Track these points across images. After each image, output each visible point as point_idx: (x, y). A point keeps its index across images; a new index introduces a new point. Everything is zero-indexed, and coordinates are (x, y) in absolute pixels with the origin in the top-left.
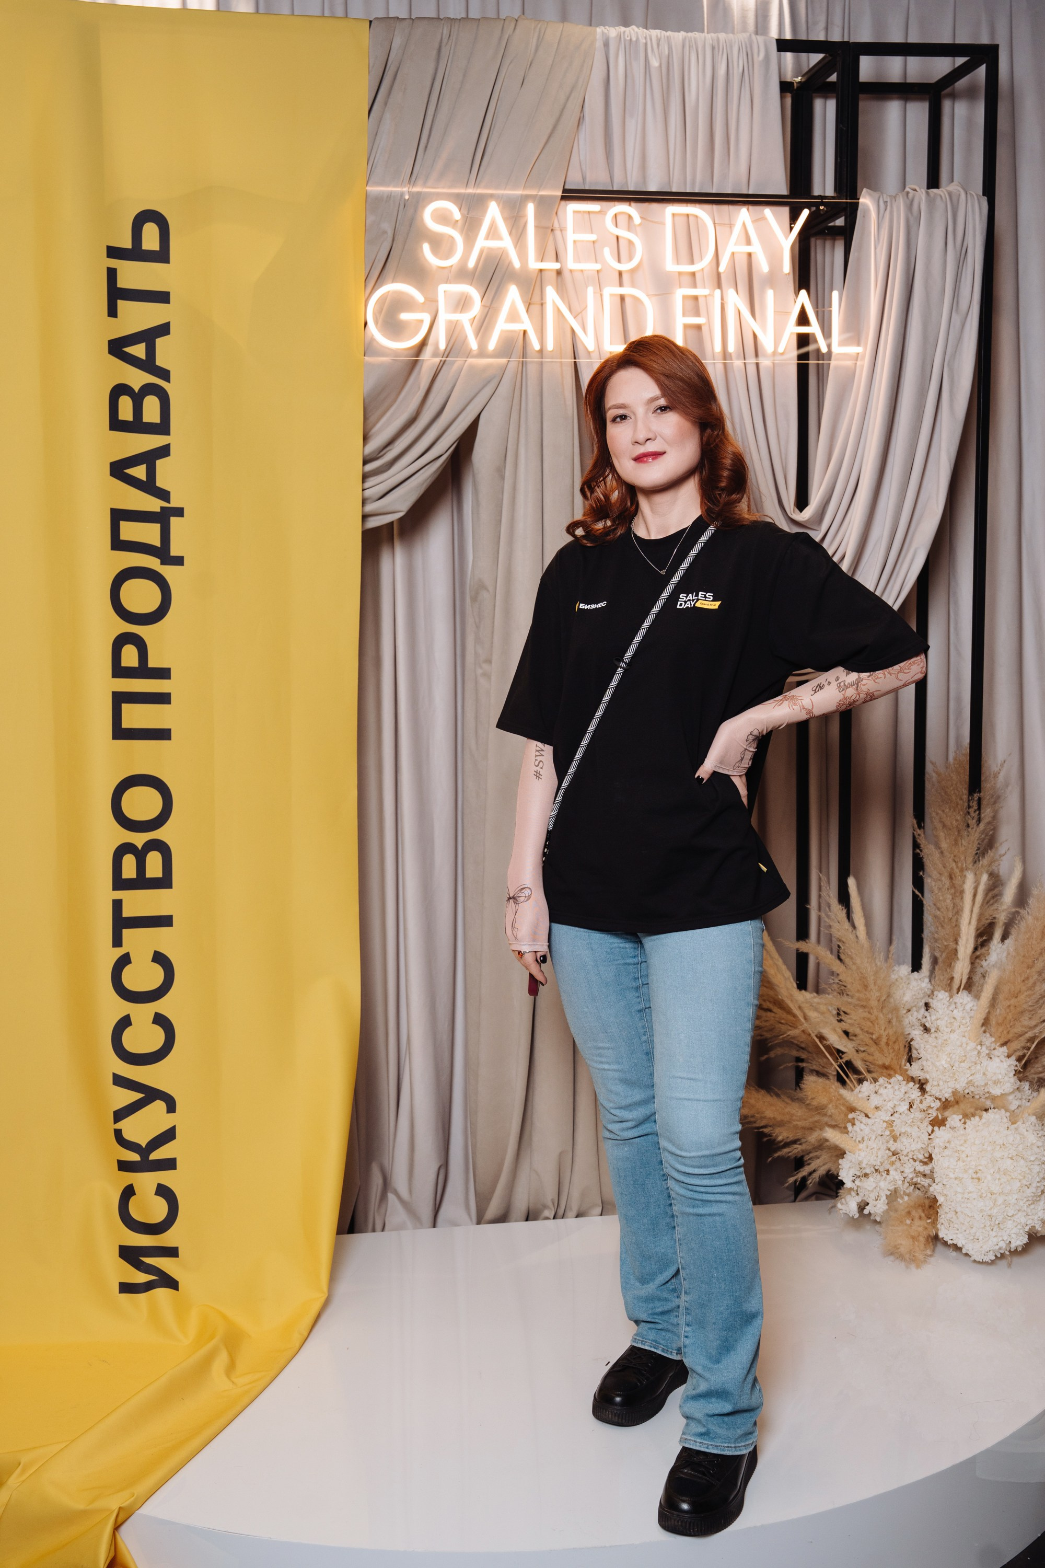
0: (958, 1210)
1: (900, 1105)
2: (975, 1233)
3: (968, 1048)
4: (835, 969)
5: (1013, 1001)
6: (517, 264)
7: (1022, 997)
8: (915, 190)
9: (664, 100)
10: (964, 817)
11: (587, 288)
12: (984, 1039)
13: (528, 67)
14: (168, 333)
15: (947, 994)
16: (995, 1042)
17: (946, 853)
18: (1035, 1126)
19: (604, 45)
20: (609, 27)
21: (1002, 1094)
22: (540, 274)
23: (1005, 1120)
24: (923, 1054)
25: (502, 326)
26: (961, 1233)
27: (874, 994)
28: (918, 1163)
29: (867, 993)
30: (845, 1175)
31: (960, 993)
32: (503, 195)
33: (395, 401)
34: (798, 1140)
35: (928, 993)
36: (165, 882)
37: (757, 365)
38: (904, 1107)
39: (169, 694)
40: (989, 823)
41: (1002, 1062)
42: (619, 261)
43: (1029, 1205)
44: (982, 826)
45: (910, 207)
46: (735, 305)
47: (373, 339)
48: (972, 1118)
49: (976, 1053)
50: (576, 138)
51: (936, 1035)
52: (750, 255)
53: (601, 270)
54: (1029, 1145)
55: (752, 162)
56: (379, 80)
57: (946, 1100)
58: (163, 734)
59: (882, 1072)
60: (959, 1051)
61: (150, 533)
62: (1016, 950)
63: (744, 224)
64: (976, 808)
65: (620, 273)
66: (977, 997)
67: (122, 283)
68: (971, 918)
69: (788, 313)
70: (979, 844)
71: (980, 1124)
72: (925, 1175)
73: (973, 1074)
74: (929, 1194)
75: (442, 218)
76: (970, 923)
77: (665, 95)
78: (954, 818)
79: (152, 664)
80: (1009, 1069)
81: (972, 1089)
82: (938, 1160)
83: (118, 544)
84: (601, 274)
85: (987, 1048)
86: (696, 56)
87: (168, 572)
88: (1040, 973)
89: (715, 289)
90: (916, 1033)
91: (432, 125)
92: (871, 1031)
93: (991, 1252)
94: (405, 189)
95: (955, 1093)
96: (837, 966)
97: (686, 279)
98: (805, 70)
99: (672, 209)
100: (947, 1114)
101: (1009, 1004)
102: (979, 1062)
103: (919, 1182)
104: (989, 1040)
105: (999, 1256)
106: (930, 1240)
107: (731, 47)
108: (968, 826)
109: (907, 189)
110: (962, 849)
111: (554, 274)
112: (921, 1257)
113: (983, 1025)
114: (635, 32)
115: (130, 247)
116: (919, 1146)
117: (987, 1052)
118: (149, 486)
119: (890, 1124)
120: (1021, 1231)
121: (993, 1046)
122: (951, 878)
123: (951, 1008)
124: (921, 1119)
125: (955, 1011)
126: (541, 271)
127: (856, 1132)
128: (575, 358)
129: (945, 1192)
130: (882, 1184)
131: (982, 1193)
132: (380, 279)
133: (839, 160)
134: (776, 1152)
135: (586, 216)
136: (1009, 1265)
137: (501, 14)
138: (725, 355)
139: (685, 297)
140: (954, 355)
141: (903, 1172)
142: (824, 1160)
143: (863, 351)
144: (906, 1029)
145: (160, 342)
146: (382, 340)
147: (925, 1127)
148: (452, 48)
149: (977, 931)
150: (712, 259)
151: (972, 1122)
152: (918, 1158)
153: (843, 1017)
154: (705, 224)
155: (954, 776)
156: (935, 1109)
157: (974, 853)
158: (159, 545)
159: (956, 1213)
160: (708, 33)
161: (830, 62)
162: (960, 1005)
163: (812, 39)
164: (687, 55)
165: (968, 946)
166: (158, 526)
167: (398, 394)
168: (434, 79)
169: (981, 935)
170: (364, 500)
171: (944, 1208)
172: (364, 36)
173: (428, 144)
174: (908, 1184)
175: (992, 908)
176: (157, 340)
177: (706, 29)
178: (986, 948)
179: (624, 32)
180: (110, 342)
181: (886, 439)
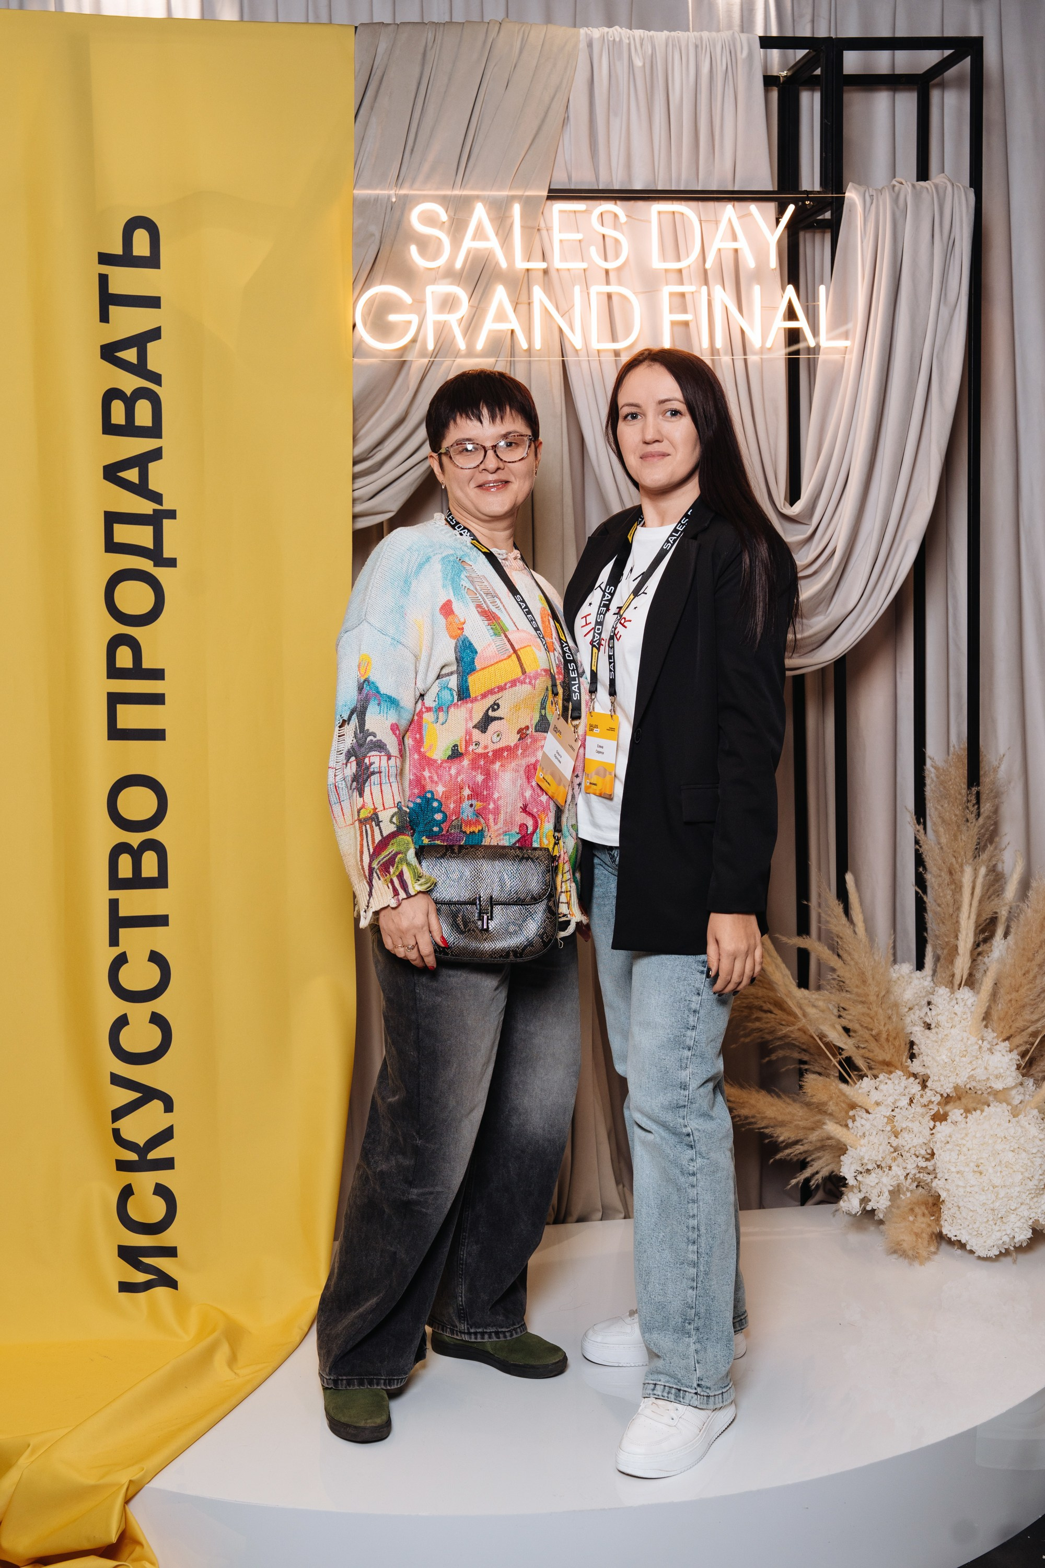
0: (960, 1205)
1: (900, 1099)
3: (969, 1042)
4: (832, 964)
5: (1014, 995)
6: (504, 264)
7: (1023, 991)
8: (901, 183)
9: (648, 100)
10: (963, 812)
11: (574, 286)
12: (986, 1034)
13: (513, 68)
14: (159, 337)
15: (948, 990)
16: (997, 1037)
17: (945, 849)
18: (1037, 1119)
19: (588, 46)
20: (592, 27)
21: (1004, 1089)
22: (526, 274)
23: (1007, 1113)
24: (923, 1047)
25: (489, 326)
26: (964, 1228)
27: (873, 989)
28: (920, 1158)
29: (865, 988)
30: (847, 1170)
31: (961, 988)
32: (489, 196)
33: (383, 402)
34: (801, 1141)
35: (931, 990)
36: (160, 881)
37: (745, 360)
38: (904, 1102)
39: (164, 694)
40: (989, 817)
41: (1003, 1055)
42: (606, 260)
43: (1032, 1198)
44: (981, 820)
45: (896, 200)
46: (723, 302)
47: (361, 341)
48: (974, 1112)
49: (977, 1047)
50: (562, 137)
51: (937, 1030)
52: (736, 251)
53: (587, 269)
54: (1031, 1137)
55: (737, 159)
56: (365, 85)
57: (948, 1095)
58: (157, 735)
59: (883, 1069)
60: (959, 1046)
61: (142, 536)
62: (1016, 943)
63: (730, 220)
64: (975, 802)
65: (607, 272)
66: (978, 992)
67: (113, 289)
68: (970, 913)
69: (775, 308)
70: (979, 839)
71: (982, 1116)
72: (927, 1171)
73: (975, 1069)
74: (932, 1191)
75: (430, 220)
76: (969, 917)
77: (648, 92)
78: (953, 812)
79: (145, 666)
80: (1010, 1063)
81: (974, 1084)
82: (940, 1155)
83: (112, 546)
84: (587, 273)
85: (989, 1043)
86: (679, 55)
87: (161, 573)
88: (1040, 966)
89: (701, 286)
90: (918, 1030)
91: (418, 128)
92: (870, 1026)
93: (995, 1247)
94: (392, 192)
95: (956, 1088)
96: (834, 962)
97: (673, 277)
98: (792, 63)
99: (657, 207)
100: (948, 1108)
101: (1010, 998)
102: (979, 1056)
103: (921, 1177)
104: (990, 1035)
105: (1003, 1251)
106: (934, 1237)
107: (715, 45)
108: (967, 821)
109: (894, 182)
110: (962, 844)
111: (541, 273)
112: (925, 1254)
113: (984, 1019)
114: (617, 32)
115: (121, 253)
116: (921, 1140)
117: (989, 1046)
118: (142, 489)
120: (1025, 1225)
121: (995, 1041)
122: (951, 873)
123: (952, 1003)
124: (922, 1115)
125: (956, 1006)
126: (528, 270)
127: (857, 1127)
128: (563, 357)
129: (947, 1187)
130: (885, 1180)
131: (984, 1187)
132: (368, 282)
133: (824, 155)
134: (777, 1153)
135: (572, 215)
136: (1015, 1262)
137: (484, 18)
138: (714, 351)
139: (672, 294)
140: (942, 348)
141: (906, 1168)
142: (827, 1160)
143: (852, 345)
144: (908, 1028)
145: (150, 346)
146: (371, 341)
147: (927, 1122)
148: (437, 52)
149: (977, 925)
150: (698, 256)
151: (974, 1116)
152: (920, 1154)
153: (843, 1013)
154: (691, 221)
155: (953, 771)
156: (935, 1103)
157: (974, 847)
158: (152, 547)
159: (959, 1208)
160: (693, 31)
161: (814, 56)
162: (961, 1000)
163: (796, 35)
164: (671, 54)
165: (968, 940)
166: (151, 528)
167: (387, 395)
168: (419, 84)
169: (983, 931)
170: (354, 501)
171: (947, 1203)
172: (350, 41)
173: (414, 147)
174: (911, 1180)
175: (993, 903)
176: (148, 344)
177: (691, 26)
178: (988, 945)
179: (608, 33)
180: (101, 346)
181: (875, 432)
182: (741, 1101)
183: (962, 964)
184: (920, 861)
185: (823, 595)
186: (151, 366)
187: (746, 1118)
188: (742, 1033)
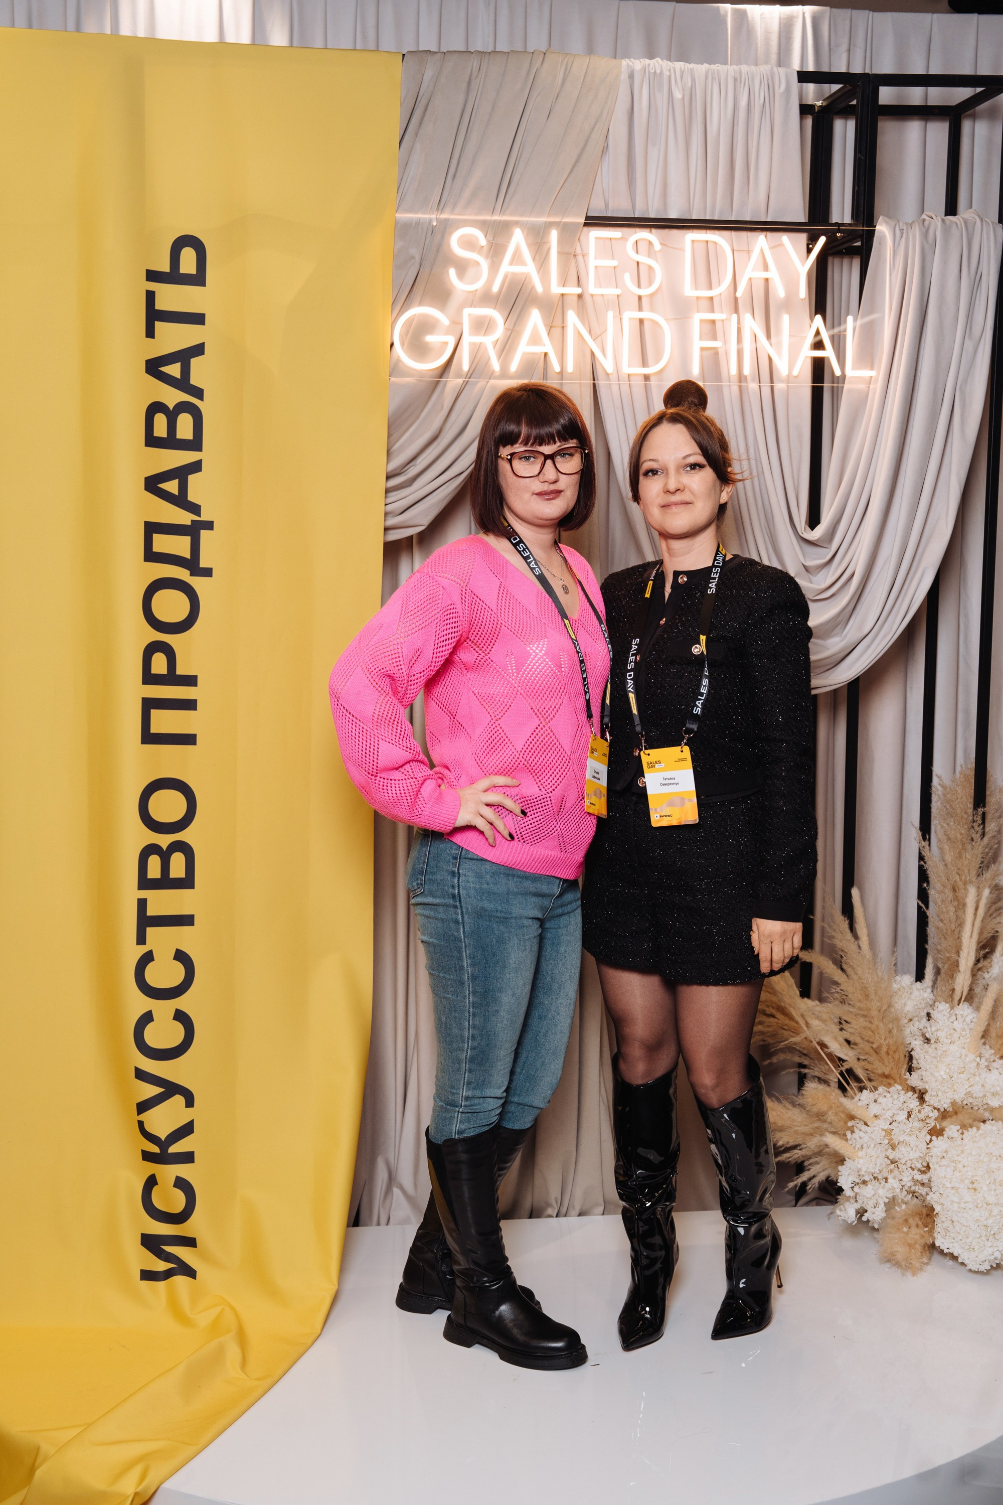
0: (954, 1220)
1: (898, 1114)
2: (971, 1243)
3: (968, 1059)
4: (836, 979)
6: (539, 289)
8: (931, 217)
9: (686, 132)
10: (969, 831)
11: (607, 312)
12: (984, 1052)
13: (555, 97)
14: (203, 353)
15: (948, 1005)
16: (995, 1054)
17: (950, 866)
19: (629, 78)
20: (634, 59)
21: (1000, 1106)
22: (561, 299)
24: (922, 1063)
25: (524, 348)
26: (957, 1242)
27: (875, 1004)
28: (916, 1171)
29: (868, 1003)
30: (844, 1182)
31: (961, 1004)
32: (527, 222)
33: (418, 418)
34: (799, 1145)
35: (930, 1003)
36: (187, 882)
37: (772, 388)
38: (903, 1116)
39: (196, 701)
40: (994, 837)
41: (1000, 1073)
42: (639, 286)
44: (986, 840)
45: (925, 235)
46: (751, 329)
47: (399, 360)
48: (970, 1129)
49: (975, 1064)
50: (600, 166)
51: (936, 1045)
52: (767, 280)
53: (621, 295)
55: (771, 190)
56: (411, 112)
57: (945, 1110)
58: (189, 739)
59: (882, 1081)
60: (958, 1063)
61: (180, 546)
63: (762, 250)
64: (980, 822)
65: (640, 298)
66: (978, 1009)
67: (159, 306)
68: (972, 932)
69: (803, 338)
70: (983, 858)
71: (977, 1134)
72: (923, 1184)
73: (972, 1086)
74: (926, 1203)
75: (469, 244)
76: (971, 936)
77: (687, 125)
78: (959, 831)
79: (179, 672)
81: (971, 1100)
82: (935, 1170)
83: (151, 556)
84: (620, 298)
85: (986, 1060)
86: (718, 85)
87: (197, 583)
89: (732, 314)
90: (917, 1044)
91: (460, 155)
92: (871, 1040)
93: (987, 1262)
94: (433, 216)
95: (953, 1103)
96: (838, 975)
97: (705, 304)
98: (827, 95)
99: (691, 236)
100: (944, 1124)
102: (977, 1073)
103: (917, 1190)
104: (988, 1052)
105: (994, 1266)
106: (926, 1248)
107: (753, 79)
108: (972, 840)
109: (924, 216)
110: (966, 862)
111: (576, 298)
112: (917, 1265)
113: (983, 1037)
114: (658, 64)
115: (168, 270)
116: (918, 1154)
117: (986, 1064)
118: (181, 501)
119: (888, 1132)
121: (993, 1058)
122: (954, 890)
123: (951, 1020)
124: (919, 1129)
125: (956, 1023)
126: (563, 295)
127: (855, 1139)
128: (594, 380)
129: (942, 1202)
130: (881, 1192)
131: (978, 1204)
132: (407, 302)
133: (856, 188)
135: (608, 242)
137: (528, 47)
138: (741, 378)
139: (702, 321)
140: (966, 380)
141: (901, 1180)
142: (824, 1165)
143: (876, 374)
144: (907, 1039)
145: (194, 362)
146: (408, 361)
147: (924, 1137)
148: (482, 81)
149: (979, 943)
150: (729, 285)
151: (969, 1133)
152: (915, 1167)
153: (845, 1026)
154: (724, 250)
155: (959, 789)
156: (933, 1118)
157: (978, 866)
158: (189, 557)
159: (953, 1222)
160: (731, 65)
161: (850, 90)
162: (961, 1016)
163: (833, 70)
164: (710, 87)
165: (970, 959)
166: (189, 538)
167: (422, 411)
168: (463, 111)
169: (983, 947)
170: (386, 514)
171: (941, 1216)
172: (397, 68)
173: (456, 172)
174: (906, 1192)
175: (995, 921)
176: (192, 360)
177: (729, 60)
178: (988, 961)
179: (649, 65)
180: (147, 361)
181: (897, 461)
183: (962, 981)
184: (923, 876)
185: (840, 619)
186: (193, 381)
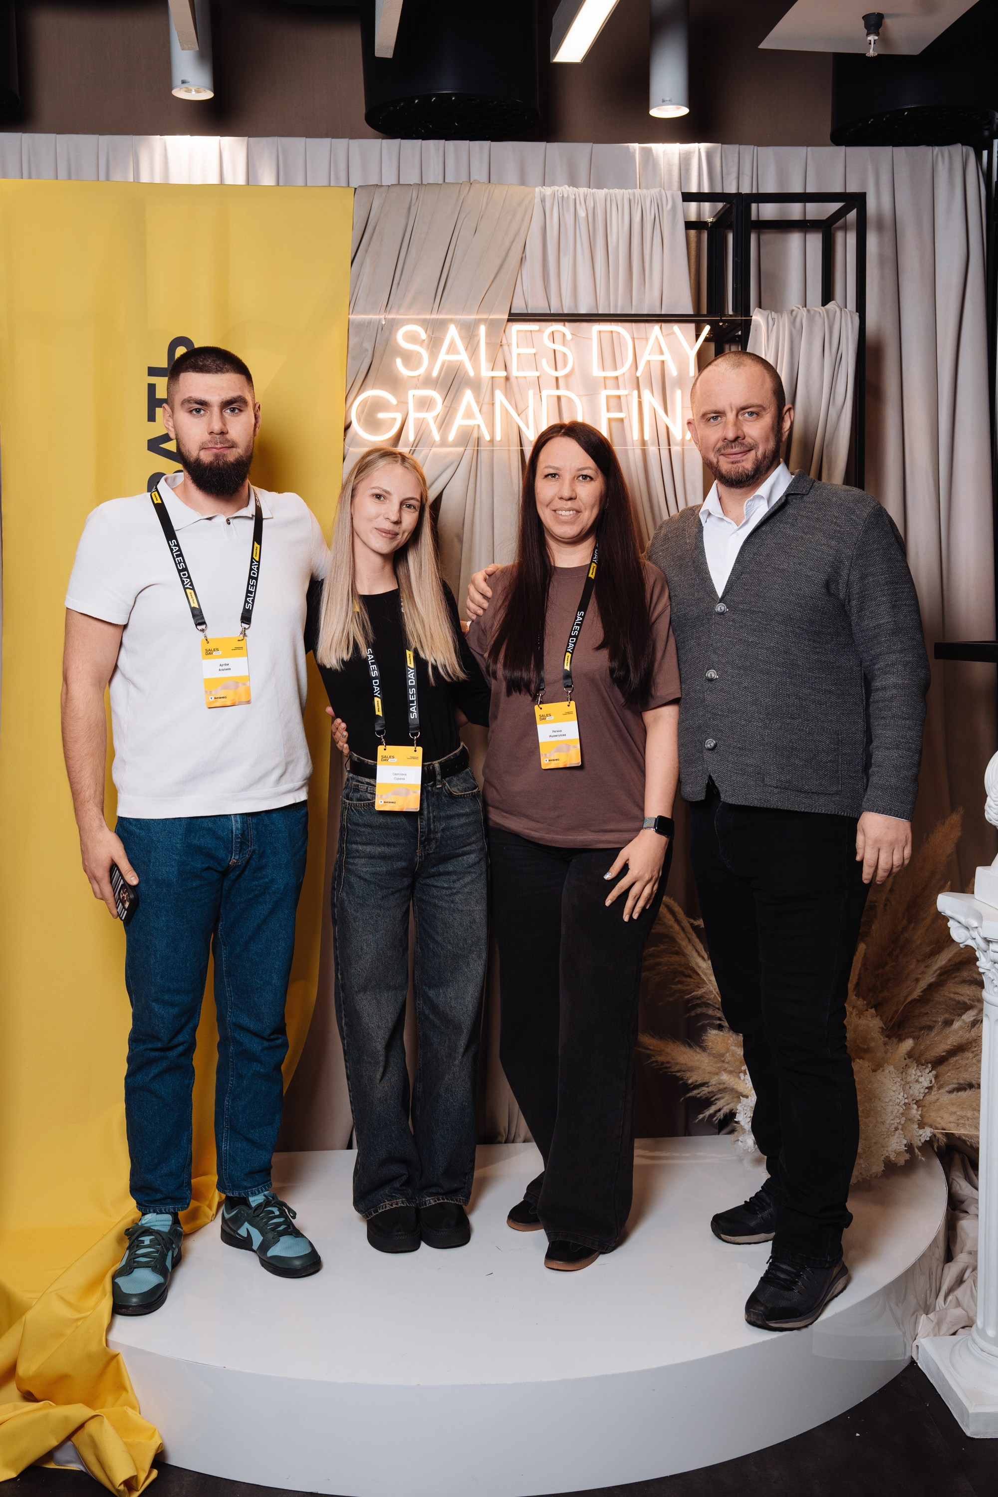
6: (471, 373)
8: (799, 309)
11: (528, 390)
13: (480, 218)
16: (867, 1005)
19: (542, 201)
22: (490, 381)
32: (460, 319)
34: (707, 1083)
37: (669, 450)
42: (556, 370)
45: (792, 322)
46: (650, 403)
47: (356, 434)
50: (520, 274)
52: (663, 362)
53: (540, 376)
55: (663, 291)
56: (362, 233)
63: (657, 337)
65: (557, 379)
75: (412, 338)
77: (591, 237)
84: (540, 380)
86: (616, 207)
89: (634, 390)
91: (403, 267)
94: (382, 317)
97: (610, 383)
98: (716, 213)
99: (596, 327)
107: (645, 199)
111: (503, 380)
114: (566, 190)
117: (857, 1013)
126: (493, 378)
128: (521, 446)
132: (363, 386)
134: (688, 1093)
135: (529, 334)
138: (643, 443)
139: (608, 397)
140: (831, 440)
142: (727, 1100)
146: (363, 434)
148: (420, 205)
150: (631, 366)
154: (625, 339)
161: (728, 208)
163: (724, 192)
164: (609, 208)
168: (404, 233)
172: (349, 201)
173: (400, 281)
177: (638, 185)
179: (558, 192)
180: (149, 440)
182: (659, 1049)
187: (662, 1063)
188: (668, 992)
